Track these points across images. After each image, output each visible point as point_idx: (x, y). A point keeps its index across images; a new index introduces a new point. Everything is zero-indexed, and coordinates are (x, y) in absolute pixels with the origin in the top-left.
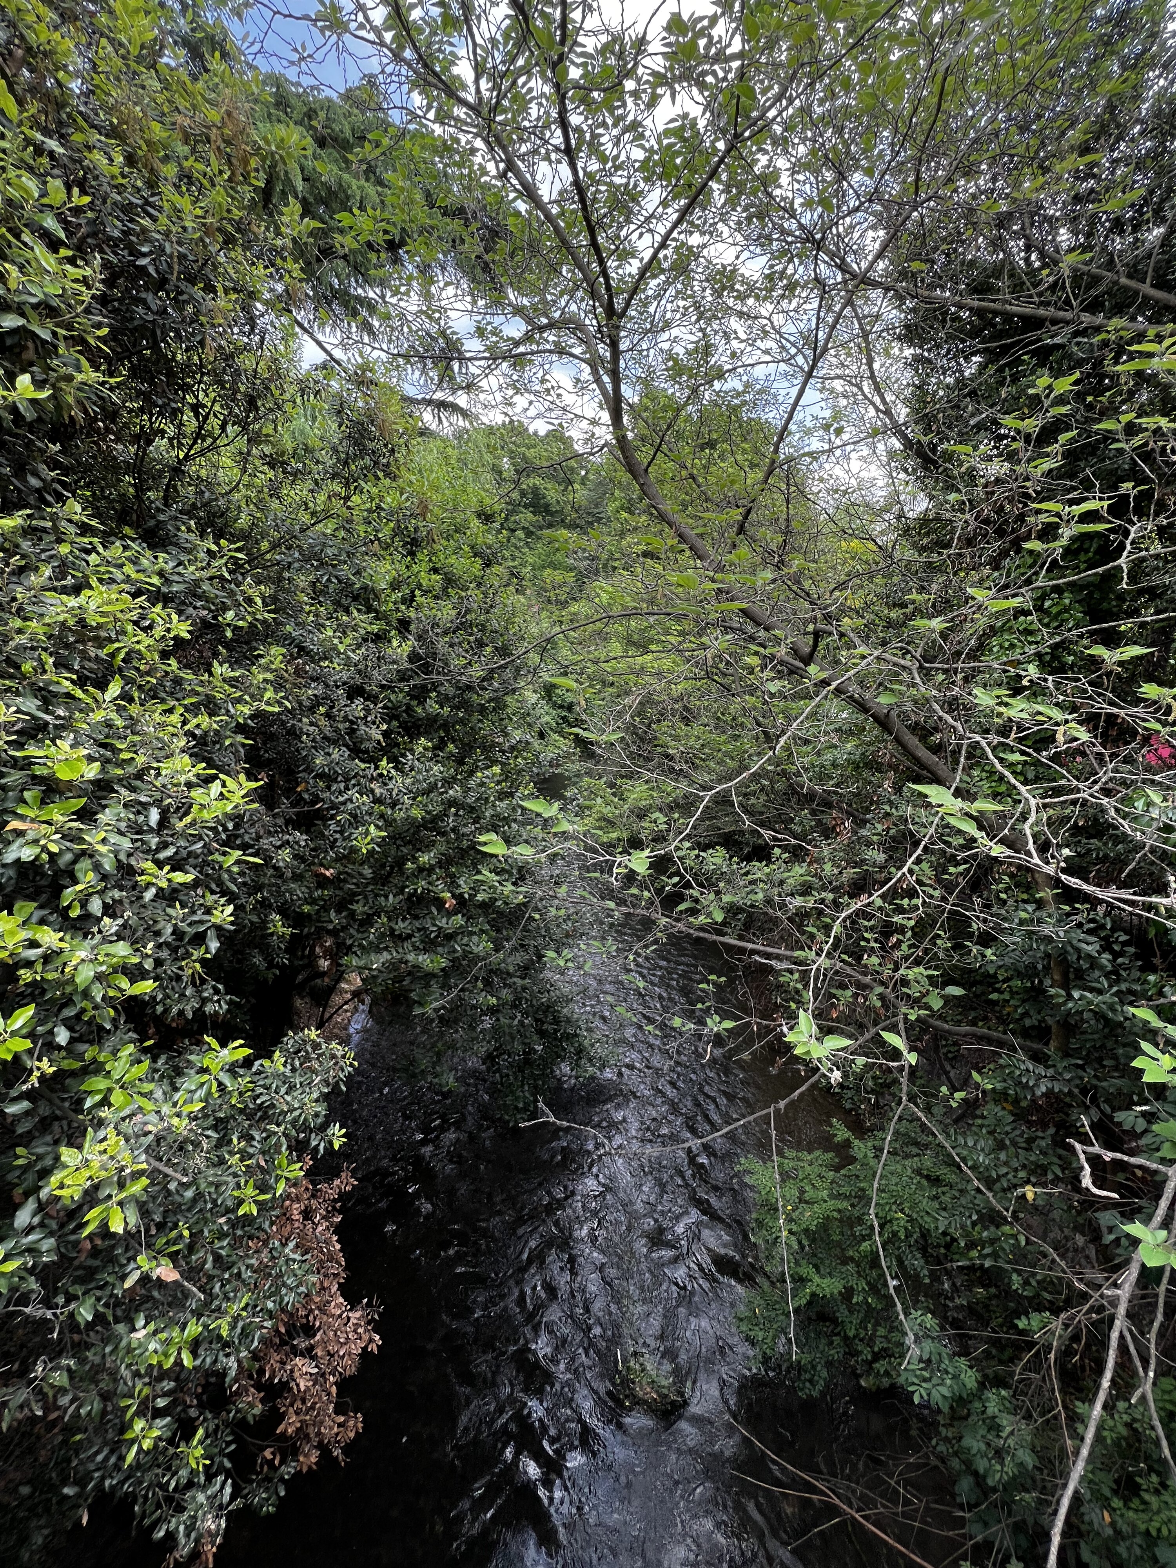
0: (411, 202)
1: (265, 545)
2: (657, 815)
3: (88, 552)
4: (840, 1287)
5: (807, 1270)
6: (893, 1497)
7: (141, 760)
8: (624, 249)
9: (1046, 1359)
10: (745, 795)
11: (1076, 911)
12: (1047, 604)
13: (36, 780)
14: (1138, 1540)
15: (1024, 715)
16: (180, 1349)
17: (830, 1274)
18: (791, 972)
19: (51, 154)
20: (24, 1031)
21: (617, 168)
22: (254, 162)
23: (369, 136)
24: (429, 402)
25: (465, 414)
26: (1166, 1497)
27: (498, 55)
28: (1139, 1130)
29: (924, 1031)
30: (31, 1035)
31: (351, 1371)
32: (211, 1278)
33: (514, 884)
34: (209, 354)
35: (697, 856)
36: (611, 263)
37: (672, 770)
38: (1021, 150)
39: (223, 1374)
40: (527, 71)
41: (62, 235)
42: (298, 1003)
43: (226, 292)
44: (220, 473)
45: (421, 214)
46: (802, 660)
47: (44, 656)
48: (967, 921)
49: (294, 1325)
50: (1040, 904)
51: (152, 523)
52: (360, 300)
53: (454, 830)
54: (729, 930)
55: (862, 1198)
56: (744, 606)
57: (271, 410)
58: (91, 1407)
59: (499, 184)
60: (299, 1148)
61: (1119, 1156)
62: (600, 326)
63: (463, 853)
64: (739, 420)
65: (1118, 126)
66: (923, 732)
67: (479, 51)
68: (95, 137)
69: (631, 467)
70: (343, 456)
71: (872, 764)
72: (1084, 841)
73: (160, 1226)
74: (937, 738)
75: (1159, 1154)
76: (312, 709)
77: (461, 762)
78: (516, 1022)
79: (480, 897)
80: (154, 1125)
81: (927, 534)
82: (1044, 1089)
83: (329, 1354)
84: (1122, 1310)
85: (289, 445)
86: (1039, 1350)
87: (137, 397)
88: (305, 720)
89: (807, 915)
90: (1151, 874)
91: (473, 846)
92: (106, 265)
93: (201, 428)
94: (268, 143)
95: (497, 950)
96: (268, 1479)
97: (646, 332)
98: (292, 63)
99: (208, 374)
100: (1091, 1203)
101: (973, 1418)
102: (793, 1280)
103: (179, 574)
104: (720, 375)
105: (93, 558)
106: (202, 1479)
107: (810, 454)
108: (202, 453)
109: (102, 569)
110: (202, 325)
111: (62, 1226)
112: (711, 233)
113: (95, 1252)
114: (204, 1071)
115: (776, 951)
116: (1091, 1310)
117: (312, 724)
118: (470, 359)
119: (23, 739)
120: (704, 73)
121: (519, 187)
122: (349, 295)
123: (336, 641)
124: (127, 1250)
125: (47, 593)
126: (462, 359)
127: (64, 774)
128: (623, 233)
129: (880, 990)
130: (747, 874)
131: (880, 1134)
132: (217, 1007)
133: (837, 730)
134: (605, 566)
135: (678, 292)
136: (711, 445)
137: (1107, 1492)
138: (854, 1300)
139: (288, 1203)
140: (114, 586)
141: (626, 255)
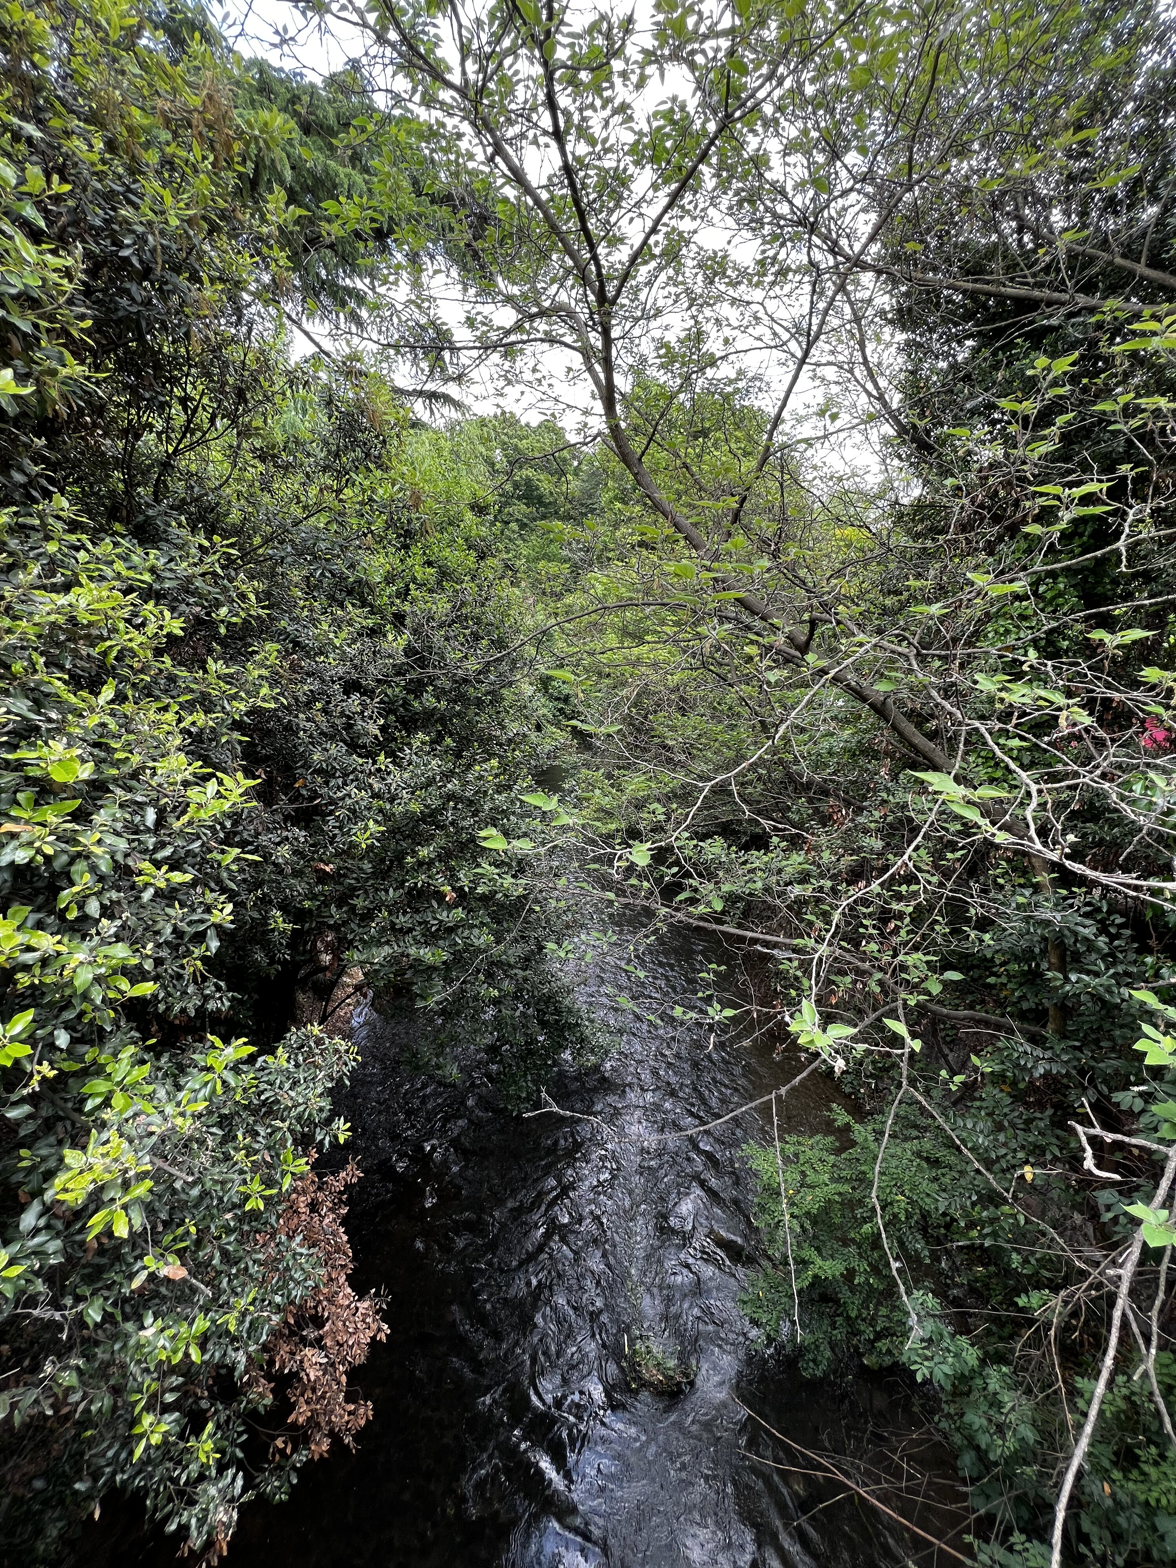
0: (398, 187)
1: (257, 541)
2: (656, 805)
3: (77, 549)
4: (842, 1269)
5: (809, 1253)
6: (897, 1473)
7: (136, 760)
8: (614, 235)
9: (1046, 1336)
10: (742, 784)
11: (1073, 895)
12: (1041, 589)
13: (30, 781)
14: (1138, 1510)
15: (1024, 700)
16: (188, 1345)
17: (832, 1256)
18: (790, 960)
19: (30, 140)
20: (24, 1036)
21: (607, 151)
22: (237, 147)
23: (354, 122)
24: (420, 393)
25: (457, 405)
26: (1165, 1467)
27: (484, 38)
28: (1136, 1110)
29: (921, 1015)
30: (31, 1040)
31: (361, 1360)
32: (219, 1273)
33: (514, 876)
34: (196, 347)
35: (696, 846)
36: (601, 250)
37: (670, 760)
38: (1015, 128)
39: (232, 1369)
40: (512, 51)
41: (42, 224)
42: (301, 997)
43: (212, 281)
44: (211, 467)
45: (408, 200)
46: (797, 648)
47: (35, 656)
48: (964, 906)
49: (303, 1316)
50: (1037, 888)
51: (141, 518)
52: (349, 291)
53: (452, 823)
54: (728, 919)
55: (864, 1181)
56: (741, 595)
57: (261, 402)
58: (102, 1403)
59: (487, 170)
60: (304, 1141)
61: (1119, 1137)
62: (592, 313)
63: (463, 846)
64: (732, 409)
65: (1111, 103)
66: (919, 718)
67: (464, 32)
68: (75, 123)
69: (625, 457)
70: (334, 448)
71: (868, 752)
72: (1080, 825)
73: (166, 1224)
74: (932, 725)
75: (1158, 1135)
76: (309, 705)
77: (459, 756)
78: (518, 1013)
79: (479, 890)
80: (159, 1126)
81: (922, 521)
82: (1042, 1071)
83: (338, 1344)
84: (1124, 1288)
85: (279, 438)
86: (1039, 1327)
87: (124, 390)
88: (301, 716)
89: (806, 902)
90: (1147, 857)
91: (473, 840)
92: (88, 255)
93: (189, 421)
94: (251, 127)
95: (498, 943)
96: (280, 1468)
97: (637, 320)
98: (274, 45)
99: (196, 366)
100: (1089, 1182)
101: (975, 1395)
102: (796, 1262)
103: (171, 570)
104: (713, 362)
105: (82, 555)
106: (214, 1472)
107: (805, 441)
108: (191, 447)
109: (92, 566)
110: (187, 316)
111: (68, 1225)
112: (702, 218)
113: (101, 1251)
114: (209, 1069)
115: (775, 939)
116: (1090, 1287)
117: (308, 720)
118: (459, 349)
119: (15, 741)
120: (693, 52)
121: (508, 173)
122: (337, 285)
123: (331, 635)
124: (133, 1249)
125: (37, 592)
126: (454, 349)
127: (59, 776)
128: (613, 220)
129: (879, 975)
130: (745, 863)
131: (879, 1117)
132: (221, 1004)
133: (832, 719)
134: (599, 557)
135: (670, 278)
136: (704, 433)
137: (1106, 1464)
138: (856, 1282)
139: (294, 1196)
140: (105, 584)
141: (616, 241)
